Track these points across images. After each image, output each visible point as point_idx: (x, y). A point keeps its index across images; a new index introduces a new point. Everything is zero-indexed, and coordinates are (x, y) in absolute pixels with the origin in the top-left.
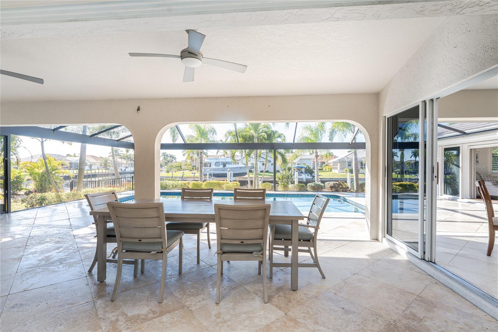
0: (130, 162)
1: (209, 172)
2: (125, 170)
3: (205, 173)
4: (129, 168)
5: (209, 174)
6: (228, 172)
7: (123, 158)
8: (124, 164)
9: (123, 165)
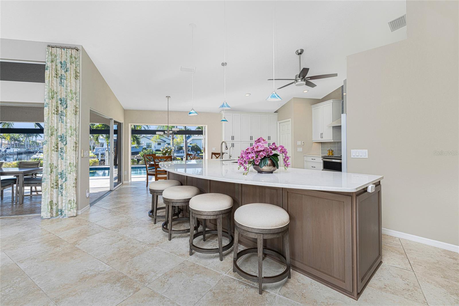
0: (13, 142)
1: (101, 151)
2: (5, 151)
3: (97, 153)
4: (11, 148)
5: (101, 154)
6: (106, 152)
7: (4, 138)
8: (5, 144)
9: (3, 145)
